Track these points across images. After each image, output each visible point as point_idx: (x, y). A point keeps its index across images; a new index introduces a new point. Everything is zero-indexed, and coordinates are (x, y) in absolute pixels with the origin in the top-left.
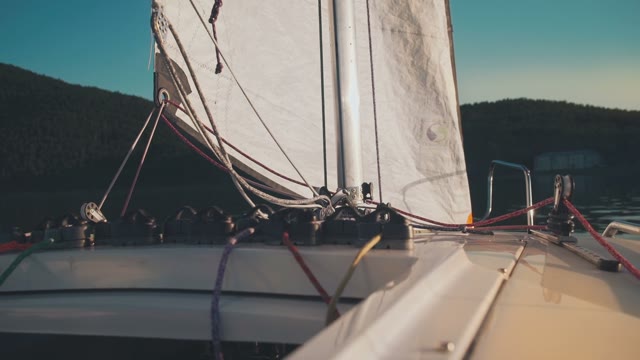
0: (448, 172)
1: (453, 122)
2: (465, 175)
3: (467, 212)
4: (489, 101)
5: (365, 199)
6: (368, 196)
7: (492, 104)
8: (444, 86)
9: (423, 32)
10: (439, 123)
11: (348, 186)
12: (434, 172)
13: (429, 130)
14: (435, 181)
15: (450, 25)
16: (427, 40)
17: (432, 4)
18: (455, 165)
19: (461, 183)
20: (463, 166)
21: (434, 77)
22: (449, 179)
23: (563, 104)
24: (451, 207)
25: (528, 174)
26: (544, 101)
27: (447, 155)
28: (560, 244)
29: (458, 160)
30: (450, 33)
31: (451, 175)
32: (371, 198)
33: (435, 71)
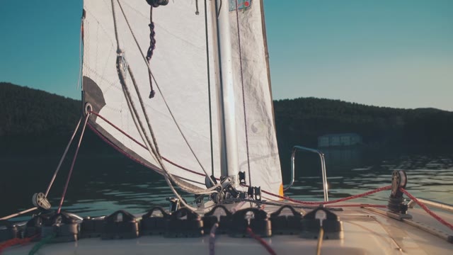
0: (265, 155)
1: (269, 120)
2: (278, 156)
3: (279, 182)
4: (290, 99)
5: (241, 184)
6: (243, 181)
7: (291, 100)
8: (263, 96)
9: (248, 58)
10: (259, 121)
11: (229, 174)
12: (256, 155)
13: (253, 126)
14: (258, 161)
15: (267, 53)
16: (251, 63)
17: (254, 40)
18: (270, 149)
19: (275, 162)
20: (276, 151)
21: (255, 89)
22: (266, 159)
23: (338, 102)
24: (268, 178)
25: (322, 157)
26: (326, 100)
27: (265, 142)
28: (401, 220)
29: (272, 146)
30: (267, 59)
31: (268, 156)
32: (245, 183)
33: (256, 85)
